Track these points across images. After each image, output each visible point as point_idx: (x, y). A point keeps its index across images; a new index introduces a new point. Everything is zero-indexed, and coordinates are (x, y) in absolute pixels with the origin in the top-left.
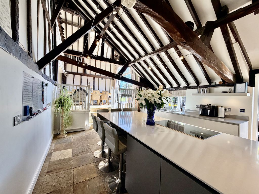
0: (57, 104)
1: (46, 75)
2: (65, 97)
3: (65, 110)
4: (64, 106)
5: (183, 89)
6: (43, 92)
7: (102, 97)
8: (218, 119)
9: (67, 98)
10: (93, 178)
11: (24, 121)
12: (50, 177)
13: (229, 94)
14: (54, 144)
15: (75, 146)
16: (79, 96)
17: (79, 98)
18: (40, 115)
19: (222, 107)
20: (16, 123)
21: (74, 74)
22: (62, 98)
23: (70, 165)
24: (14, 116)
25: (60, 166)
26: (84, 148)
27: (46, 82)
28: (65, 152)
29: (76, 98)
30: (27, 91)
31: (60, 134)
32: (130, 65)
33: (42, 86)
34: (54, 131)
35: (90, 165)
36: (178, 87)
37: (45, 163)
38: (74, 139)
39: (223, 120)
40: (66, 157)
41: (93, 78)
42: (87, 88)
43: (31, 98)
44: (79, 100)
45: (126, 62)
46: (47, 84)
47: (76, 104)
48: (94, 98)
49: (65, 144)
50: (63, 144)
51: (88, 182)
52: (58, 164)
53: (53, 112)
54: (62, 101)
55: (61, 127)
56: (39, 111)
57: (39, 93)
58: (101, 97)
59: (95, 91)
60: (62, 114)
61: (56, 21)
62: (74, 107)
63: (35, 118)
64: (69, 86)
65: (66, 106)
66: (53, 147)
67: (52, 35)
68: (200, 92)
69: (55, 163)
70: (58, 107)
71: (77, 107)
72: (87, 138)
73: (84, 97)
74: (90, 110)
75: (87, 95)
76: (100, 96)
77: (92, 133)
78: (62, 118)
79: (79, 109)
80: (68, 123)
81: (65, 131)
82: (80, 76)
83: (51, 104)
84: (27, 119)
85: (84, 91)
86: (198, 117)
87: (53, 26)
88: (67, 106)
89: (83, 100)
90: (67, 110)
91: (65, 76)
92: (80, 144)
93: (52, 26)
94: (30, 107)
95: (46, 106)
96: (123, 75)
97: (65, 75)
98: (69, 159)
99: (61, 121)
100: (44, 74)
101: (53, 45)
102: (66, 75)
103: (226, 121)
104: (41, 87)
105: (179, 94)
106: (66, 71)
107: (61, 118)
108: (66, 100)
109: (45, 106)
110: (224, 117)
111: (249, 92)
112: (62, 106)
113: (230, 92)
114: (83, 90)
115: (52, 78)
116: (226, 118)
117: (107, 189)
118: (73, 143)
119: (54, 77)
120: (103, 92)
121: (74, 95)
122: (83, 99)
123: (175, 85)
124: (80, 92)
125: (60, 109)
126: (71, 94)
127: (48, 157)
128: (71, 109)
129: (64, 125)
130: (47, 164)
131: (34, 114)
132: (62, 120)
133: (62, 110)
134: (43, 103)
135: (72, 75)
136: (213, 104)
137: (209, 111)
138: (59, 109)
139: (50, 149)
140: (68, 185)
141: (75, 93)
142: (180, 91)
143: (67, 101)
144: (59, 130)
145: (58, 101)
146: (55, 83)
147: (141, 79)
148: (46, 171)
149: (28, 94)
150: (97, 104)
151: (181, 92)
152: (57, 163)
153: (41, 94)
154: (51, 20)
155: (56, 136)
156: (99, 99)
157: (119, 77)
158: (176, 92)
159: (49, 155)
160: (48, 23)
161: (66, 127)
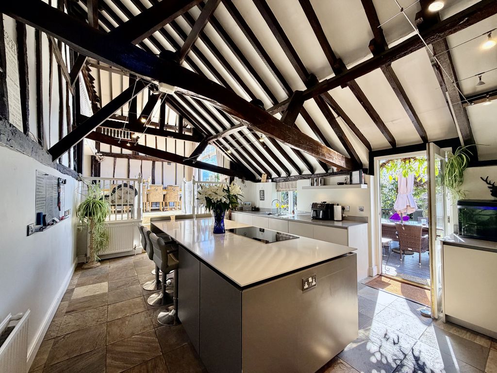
0: (82, 210)
1: (63, 165)
2: (96, 200)
3: (96, 220)
4: (94, 214)
5: (294, 180)
6: (59, 194)
7: (168, 196)
8: (334, 223)
9: (100, 201)
10: (137, 313)
11: (37, 231)
12: (71, 316)
13: (345, 185)
14: (77, 277)
15: (114, 278)
16: (122, 197)
17: (122, 199)
18: (56, 226)
19: (338, 205)
20: (30, 233)
21: (116, 156)
22: (90, 202)
23: (104, 302)
24: (28, 225)
25: (87, 304)
26: (129, 279)
27: (64, 177)
28: (95, 287)
29: (116, 200)
30: (40, 194)
31: (87, 262)
32: (211, 142)
33: (59, 185)
34: (77, 259)
35: (135, 299)
36: (287, 177)
37: (63, 303)
38: (113, 269)
39: (340, 224)
40: (97, 293)
41: (152, 162)
42: (136, 183)
43: (44, 203)
44: (122, 204)
45: (205, 136)
46: (65, 181)
47: (116, 212)
48: (153, 199)
49: (95, 277)
50: (93, 276)
51: (128, 319)
52: (83, 302)
53: (75, 225)
54: (91, 206)
55: (89, 250)
56: (54, 221)
57: (54, 195)
58: (166, 196)
59: (155, 186)
60: (92, 228)
61: (80, 74)
62: (113, 217)
63: (49, 230)
64: (104, 180)
65: (97, 215)
66: (76, 281)
67: (73, 97)
68: (312, 184)
69: (78, 301)
70: (84, 217)
71: (119, 216)
72: (136, 265)
73: (131, 198)
74: (142, 219)
75: (136, 195)
76: (164, 195)
77: (145, 258)
78: (92, 234)
79: (122, 219)
80: (101, 243)
81: (96, 256)
82: (125, 160)
83: (71, 212)
84: (40, 230)
85: (131, 187)
86: (310, 221)
87: (74, 83)
88: (99, 214)
89: (128, 204)
90: (99, 220)
91: (97, 161)
92: (121, 275)
93: (72, 84)
94: (43, 214)
95: (64, 215)
96: (199, 159)
97: (97, 158)
98: (103, 295)
99: (89, 238)
100: (59, 165)
101: (73, 113)
102: (100, 159)
103: (344, 226)
104: (57, 186)
105: (289, 188)
106: (99, 151)
107: (89, 235)
108: (97, 205)
109: (62, 214)
110: (341, 219)
111: (367, 182)
112: (90, 215)
113: (346, 184)
114: (128, 186)
115: (72, 168)
116: (344, 221)
117: (154, 323)
118: (110, 274)
119: (76, 165)
120: (169, 188)
121: (112, 195)
122: (128, 202)
123: (284, 174)
124: (123, 190)
125: (87, 221)
126: (108, 194)
127: (67, 295)
128: (107, 219)
129: (94, 246)
130: (66, 303)
131: (49, 225)
132: (92, 237)
133: (91, 222)
134: (60, 210)
135: (112, 159)
136: (329, 201)
137: (321, 212)
138: (85, 220)
139: (70, 284)
140: (99, 323)
141: (114, 191)
142: (290, 182)
143: (100, 206)
144: (86, 255)
145: (84, 206)
146: (78, 175)
147: (231, 163)
148: (64, 311)
149: (41, 198)
150: (158, 210)
151: (292, 185)
152: (81, 301)
153: (57, 197)
154: (70, 75)
155: (80, 267)
156: (161, 200)
157: (192, 162)
158: (285, 184)
159: (69, 292)
160: (65, 82)
161: (99, 250)
